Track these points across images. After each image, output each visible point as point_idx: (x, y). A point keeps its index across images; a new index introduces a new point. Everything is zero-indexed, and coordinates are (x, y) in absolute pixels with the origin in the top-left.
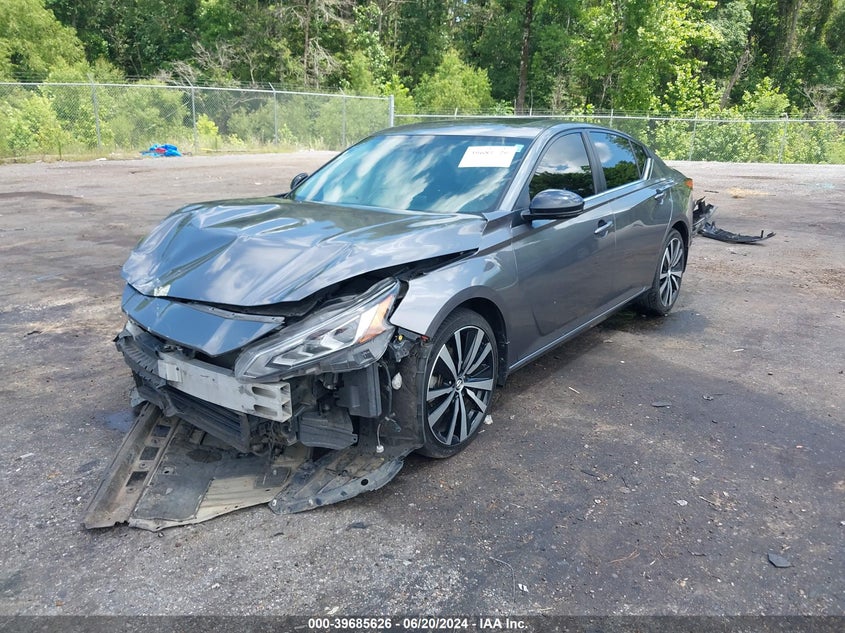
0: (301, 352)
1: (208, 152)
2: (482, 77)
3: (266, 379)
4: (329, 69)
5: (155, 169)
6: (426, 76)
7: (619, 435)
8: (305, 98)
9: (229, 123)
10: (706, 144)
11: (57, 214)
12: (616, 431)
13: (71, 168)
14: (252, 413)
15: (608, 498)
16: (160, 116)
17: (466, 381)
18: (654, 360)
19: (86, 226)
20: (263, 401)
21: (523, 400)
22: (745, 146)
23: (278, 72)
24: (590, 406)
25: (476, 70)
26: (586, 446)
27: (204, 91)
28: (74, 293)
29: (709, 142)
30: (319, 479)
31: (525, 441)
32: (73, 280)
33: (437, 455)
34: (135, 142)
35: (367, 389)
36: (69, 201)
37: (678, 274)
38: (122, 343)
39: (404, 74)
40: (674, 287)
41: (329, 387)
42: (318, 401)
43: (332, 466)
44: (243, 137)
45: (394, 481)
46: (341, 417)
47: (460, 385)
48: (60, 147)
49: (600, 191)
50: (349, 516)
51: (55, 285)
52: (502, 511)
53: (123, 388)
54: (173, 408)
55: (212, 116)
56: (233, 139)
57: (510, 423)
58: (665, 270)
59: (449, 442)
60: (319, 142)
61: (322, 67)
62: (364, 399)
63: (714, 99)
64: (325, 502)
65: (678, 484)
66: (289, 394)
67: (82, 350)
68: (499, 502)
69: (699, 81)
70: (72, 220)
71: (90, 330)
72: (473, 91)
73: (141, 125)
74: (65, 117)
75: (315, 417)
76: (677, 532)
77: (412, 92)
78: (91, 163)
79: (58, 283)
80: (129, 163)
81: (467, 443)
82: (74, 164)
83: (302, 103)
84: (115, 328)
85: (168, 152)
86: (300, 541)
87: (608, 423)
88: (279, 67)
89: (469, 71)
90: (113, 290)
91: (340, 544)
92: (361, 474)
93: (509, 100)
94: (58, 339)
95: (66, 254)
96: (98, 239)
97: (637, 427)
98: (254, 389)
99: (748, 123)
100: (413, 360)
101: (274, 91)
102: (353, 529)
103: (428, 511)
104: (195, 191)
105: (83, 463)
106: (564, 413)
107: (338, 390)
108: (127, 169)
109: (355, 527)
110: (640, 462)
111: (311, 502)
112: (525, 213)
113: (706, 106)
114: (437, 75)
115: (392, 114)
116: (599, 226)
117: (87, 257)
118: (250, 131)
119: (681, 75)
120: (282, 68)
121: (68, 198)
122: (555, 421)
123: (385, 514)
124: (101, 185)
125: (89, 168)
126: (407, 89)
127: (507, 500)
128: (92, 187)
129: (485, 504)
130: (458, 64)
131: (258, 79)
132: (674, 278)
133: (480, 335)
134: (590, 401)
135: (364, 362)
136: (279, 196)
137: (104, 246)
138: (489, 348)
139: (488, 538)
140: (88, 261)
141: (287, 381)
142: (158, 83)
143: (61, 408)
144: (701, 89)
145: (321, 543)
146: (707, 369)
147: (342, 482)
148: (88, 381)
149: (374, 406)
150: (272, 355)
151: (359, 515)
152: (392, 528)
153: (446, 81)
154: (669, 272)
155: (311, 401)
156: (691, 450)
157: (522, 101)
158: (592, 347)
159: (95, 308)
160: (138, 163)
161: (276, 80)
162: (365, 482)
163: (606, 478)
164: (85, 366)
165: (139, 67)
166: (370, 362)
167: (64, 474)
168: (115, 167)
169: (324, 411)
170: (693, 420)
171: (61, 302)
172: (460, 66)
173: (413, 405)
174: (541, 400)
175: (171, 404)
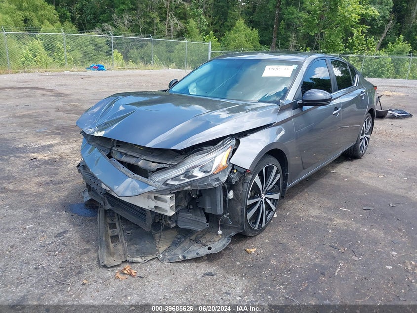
0: (182, 177)
1: (119, 68)
2: (255, 33)
3: (163, 192)
4: (179, 28)
5: (93, 77)
6: (227, 32)
7: (347, 225)
8: (166, 42)
9: (129, 55)
10: (368, 69)
11: (45, 98)
12: (345, 223)
13: (52, 75)
14: (153, 210)
15: (347, 263)
16: (95, 50)
17: (266, 194)
18: (359, 183)
19: (60, 104)
20: (160, 204)
21: (292, 204)
22: (388, 70)
23: (153, 29)
24: (329, 208)
25: (252, 30)
26: (330, 231)
27: (117, 38)
28: (54, 139)
29: (370, 68)
30: (185, 244)
31: (296, 227)
32: (54, 132)
33: (250, 235)
34: (83, 63)
35: (216, 199)
36: (52, 92)
37: (368, 136)
38: (82, 169)
39: (215, 31)
40: (366, 144)
41: (194, 196)
42: (188, 203)
43: (193, 238)
44: (135, 61)
45: (227, 248)
46: (199, 212)
47: (263, 196)
48: (47, 64)
49: (335, 91)
50: (204, 268)
51: (44, 134)
52: (288, 268)
53: (79, 191)
54: (109, 205)
55: (120, 51)
56: (131, 62)
57: (286, 217)
58: (363, 134)
59: (256, 228)
60: (173, 65)
61: (175, 27)
62: (214, 204)
63: (373, 46)
64: (188, 258)
65: (384, 255)
66: (174, 201)
67: (58, 169)
68: (286, 262)
69: (365, 37)
70: (53, 101)
71: (62, 158)
72: (250, 40)
73: (86, 54)
74: (49, 50)
75: (186, 213)
76: (389, 285)
77: (219, 40)
78: (62, 73)
79: (46, 133)
80: (80, 73)
81: (265, 227)
82: (53, 74)
83: (165, 45)
84: (74, 158)
85: (99, 68)
86: (178, 282)
87: (340, 218)
88: (154, 26)
89: (249, 30)
90: (73, 137)
91: (200, 285)
92: (208, 244)
93: (267, 45)
94: (46, 162)
95: (50, 118)
96: (65, 111)
97: (356, 221)
98: (155, 197)
99: (390, 58)
100: (241, 184)
101: (152, 39)
102: (207, 276)
103: (247, 267)
104: (113, 88)
105: (59, 232)
106: (315, 212)
107: (198, 198)
108: (79, 77)
109: (208, 275)
110: (361, 242)
111: (180, 257)
112: (300, 102)
113: (368, 49)
114: (233, 32)
115: (210, 50)
116: (335, 110)
117: (60, 120)
118: (138, 59)
119: (356, 33)
120: (155, 27)
121: (51, 90)
122: (311, 216)
123: (224, 268)
124: (67, 84)
125: (61, 75)
126: (217, 39)
127: (291, 262)
128: (62, 85)
129: (279, 264)
130: (244, 26)
131: (143, 32)
132: (366, 138)
133: (275, 169)
134: (328, 205)
135: (215, 184)
136: (163, 91)
137: (68, 115)
138: (279, 176)
139: (282, 284)
140: (60, 122)
141: (174, 193)
142: (94, 34)
143: (47, 201)
144: (366, 40)
145: (190, 284)
146: (389, 189)
147: (198, 247)
148: (61, 186)
149: (220, 208)
150: (166, 179)
151: (209, 268)
152: (228, 276)
153: (237, 35)
154: (364, 136)
155: (185, 204)
156: (388, 236)
157: (274, 45)
158: (325, 175)
159: (65, 146)
160: (85, 73)
161: (152, 33)
162: (210, 248)
163: (343, 251)
164: (59, 178)
165: (85, 26)
166: (218, 184)
167: (49, 238)
168: (73, 75)
169: (190, 209)
170: (386, 218)
171: (47, 143)
172: (244, 27)
173: (239, 208)
174: (302, 204)
175: (107, 203)
